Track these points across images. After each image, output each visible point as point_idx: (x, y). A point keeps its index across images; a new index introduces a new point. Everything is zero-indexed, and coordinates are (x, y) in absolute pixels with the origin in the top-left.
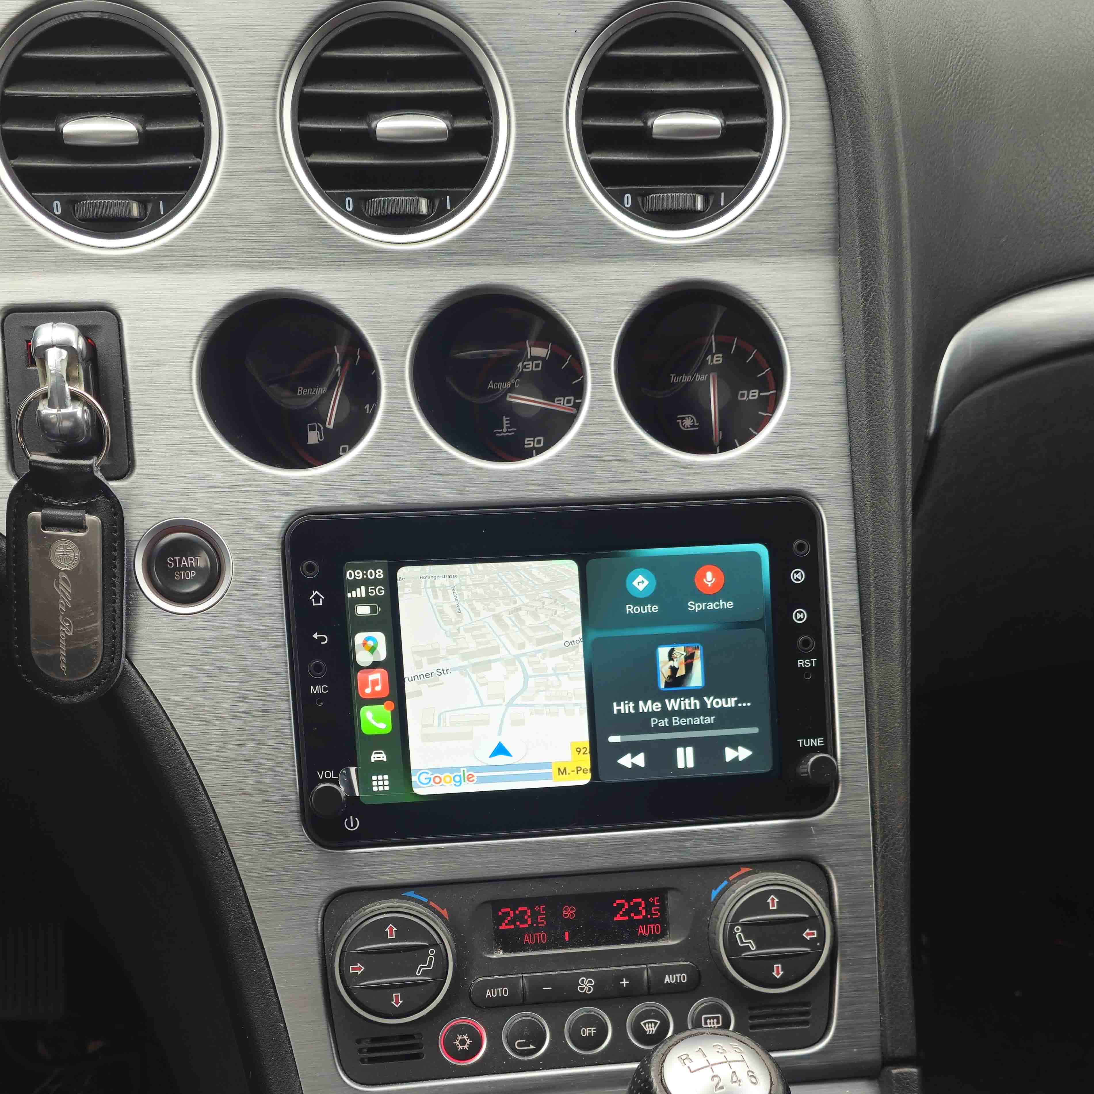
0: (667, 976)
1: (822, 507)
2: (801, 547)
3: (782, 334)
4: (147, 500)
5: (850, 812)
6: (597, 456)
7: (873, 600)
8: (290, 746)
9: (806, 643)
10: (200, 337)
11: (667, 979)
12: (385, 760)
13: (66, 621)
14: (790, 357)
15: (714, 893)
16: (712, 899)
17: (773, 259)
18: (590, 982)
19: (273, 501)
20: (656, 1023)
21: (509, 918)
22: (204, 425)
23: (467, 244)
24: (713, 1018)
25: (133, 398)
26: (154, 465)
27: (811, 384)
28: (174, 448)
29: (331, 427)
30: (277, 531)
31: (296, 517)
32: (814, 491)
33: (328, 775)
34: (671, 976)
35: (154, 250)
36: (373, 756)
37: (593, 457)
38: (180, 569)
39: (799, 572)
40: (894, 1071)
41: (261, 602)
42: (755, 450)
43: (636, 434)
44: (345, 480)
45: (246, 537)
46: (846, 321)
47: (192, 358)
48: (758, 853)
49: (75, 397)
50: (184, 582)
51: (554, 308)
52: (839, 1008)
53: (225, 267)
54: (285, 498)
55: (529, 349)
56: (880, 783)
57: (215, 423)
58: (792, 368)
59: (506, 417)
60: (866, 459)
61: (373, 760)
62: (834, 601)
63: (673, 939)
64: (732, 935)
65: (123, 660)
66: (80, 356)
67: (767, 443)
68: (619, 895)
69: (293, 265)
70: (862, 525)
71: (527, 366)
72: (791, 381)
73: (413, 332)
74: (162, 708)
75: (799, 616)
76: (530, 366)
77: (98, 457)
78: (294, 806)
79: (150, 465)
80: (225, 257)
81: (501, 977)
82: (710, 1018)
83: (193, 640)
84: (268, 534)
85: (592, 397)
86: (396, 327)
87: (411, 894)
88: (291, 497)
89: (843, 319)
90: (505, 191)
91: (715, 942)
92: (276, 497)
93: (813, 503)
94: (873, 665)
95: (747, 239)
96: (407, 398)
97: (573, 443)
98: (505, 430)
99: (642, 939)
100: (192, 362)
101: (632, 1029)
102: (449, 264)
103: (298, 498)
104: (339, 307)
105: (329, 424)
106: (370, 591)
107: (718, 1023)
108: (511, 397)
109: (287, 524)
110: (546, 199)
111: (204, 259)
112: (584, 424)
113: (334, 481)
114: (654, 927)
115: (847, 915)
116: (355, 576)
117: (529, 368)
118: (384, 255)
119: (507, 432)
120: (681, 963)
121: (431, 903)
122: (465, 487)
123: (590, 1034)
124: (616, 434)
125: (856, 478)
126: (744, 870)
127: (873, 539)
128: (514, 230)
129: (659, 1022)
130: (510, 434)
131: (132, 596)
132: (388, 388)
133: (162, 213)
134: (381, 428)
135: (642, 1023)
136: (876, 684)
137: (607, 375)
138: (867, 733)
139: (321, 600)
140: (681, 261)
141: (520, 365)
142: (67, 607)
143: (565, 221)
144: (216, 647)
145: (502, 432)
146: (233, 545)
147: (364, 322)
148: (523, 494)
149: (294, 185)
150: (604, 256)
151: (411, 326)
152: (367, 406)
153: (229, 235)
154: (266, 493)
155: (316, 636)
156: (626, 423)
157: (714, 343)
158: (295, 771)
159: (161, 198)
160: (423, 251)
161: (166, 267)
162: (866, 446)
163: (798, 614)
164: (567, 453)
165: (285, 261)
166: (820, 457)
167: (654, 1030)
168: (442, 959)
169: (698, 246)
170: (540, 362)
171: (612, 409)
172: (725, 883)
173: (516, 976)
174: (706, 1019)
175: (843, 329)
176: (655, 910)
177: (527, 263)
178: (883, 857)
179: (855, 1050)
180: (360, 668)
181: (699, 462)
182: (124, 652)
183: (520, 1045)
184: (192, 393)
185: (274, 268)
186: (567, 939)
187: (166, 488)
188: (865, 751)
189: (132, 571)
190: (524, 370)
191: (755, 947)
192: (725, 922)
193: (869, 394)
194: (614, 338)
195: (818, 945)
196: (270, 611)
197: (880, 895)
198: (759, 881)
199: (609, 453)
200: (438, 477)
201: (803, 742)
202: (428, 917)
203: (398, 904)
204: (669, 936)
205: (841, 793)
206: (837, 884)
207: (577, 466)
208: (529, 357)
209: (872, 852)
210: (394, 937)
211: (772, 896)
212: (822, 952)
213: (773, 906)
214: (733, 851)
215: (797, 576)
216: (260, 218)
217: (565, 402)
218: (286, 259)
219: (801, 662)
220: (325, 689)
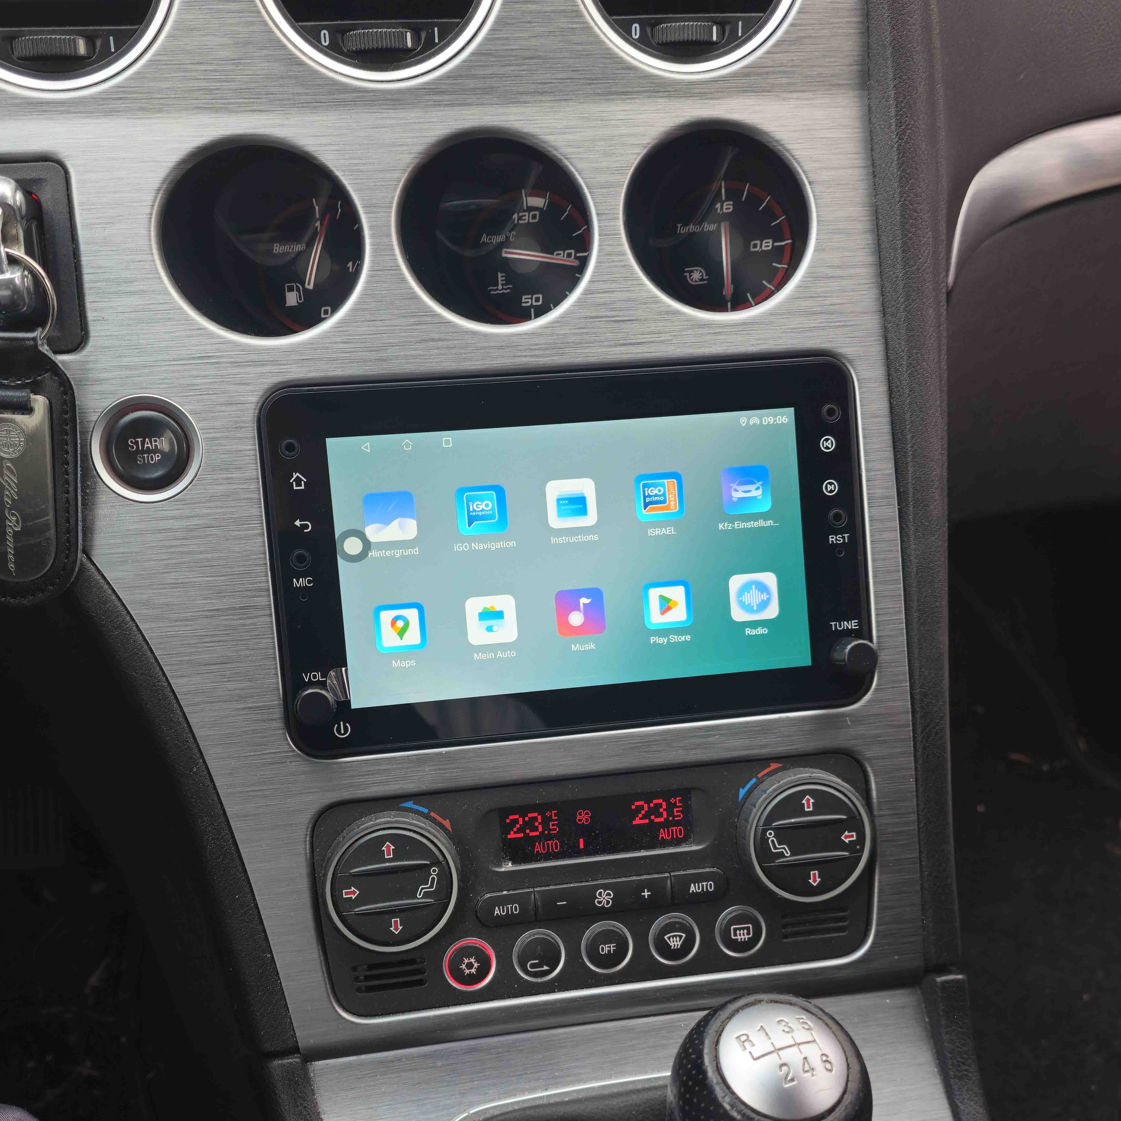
0: (692, 885)
1: (853, 368)
2: (831, 412)
3: (807, 178)
4: (105, 375)
5: (887, 700)
6: (606, 316)
7: (911, 469)
8: (271, 646)
9: (837, 517)
10: (159, 190)
11: (692, 888)
13: (13, 515)
14: (816, 204)
15: (742, 792)
16: (740, 798)
17: (796, 95)
18: (609, 894)
19: (246, 373)
20: (681, 937)
21: (518, 826)
22: (166, 289)
23: (457, 81)
24: (743, 929)
25: (85, 260)
26: (111, 335)
27: (839, 233)
28: (133, 315)
30: (252, 406)
31: (273, 390)
32: (843, 351)
33: (315, 676)
34: (697, 884)
35: (104, 92)
37: (602, 317)
38: (143, 452)
39: (829, 439)
40: (939, 979)
41: (236, 486)
42: (781, 305)
43: (648, 291)
44: (327, 348)
45: (217, 414)
46: (877, 163)
47: (151, 214)
48: (788, 748)
49: (13, 261)
50: (147, 467)
51: (555, 152)
52: (879, 913)
53: (186, 110)
54: (260, 370)
55: (524, 199)
56: (921, 668)
57: (179, 287)
58: (818, 216)
59: (501, 273)
60: (902, 315)
62: (867, 471)
63: (698, 844)
64: (764, 840)
65: (79, 556)
66: (17, 213)
67: (793, 298)
68: (638, 797)
69: (262, 107)
70: (897, 387)
72: (818, 230)
73: (399, 181)
74: (126, 609)
75: (830, 487)
76: (527, 218)
77: (44, 328)
78: (278, 713)
79: (106, 336)
80: (185, 98)
81: (511, 892)
82: (740, 929)
83: (160, 531)
84: (241, 410)
85: (600, 251)
86: (380, 175)
87: (409, 804)
88: (267, 369)
89: (873, 160)
90: (498, 21)
91: (745, 847)
92: (248, 369)
93: (843, 363)
94: (911, 539)
95: (768, 73)
96: (394, 255)
97: (580, 303)
98: (500, 287)
99: (664, 844)
100: (151, 218)
101: (654, 942)
102: (438, 104)
103: (274, 369)
104: (316, 154)
105: (309, 284)
107: (748, 934)
108: (506, 252)
109: (263, 399)
110: (545, 29)
111: (162, 101)
112: (591, 282)
113: (316, 349)
114: (676, 830)
115: (887, 812)
117: (525, 220)
118: (365, 94)
119: (503, 289)
120: (707, 870)
121: (433, 815)
122: (461, 354)
123: (609, 951)
124: (627, 291)
125: (889, 336)
126: (774, 766)
127: (911, 403)
128: (510, 65)
129: (684, 935)
130: (506, 291)
131: (89, 483)
132: (372, 244)
133: (113, 50)
134: (365, 289)
135: (666, 937)
136: (915, 561)
137: (614, 226)
138: (906, 613)
139: (303, 482)
140: (696, 98)
141: (515, 216)
142: (13, 500)
143: (566, 54)
144: (186, 539)
145: (497, 289)
146: (202, 424)
147: (344, 171)
148: (525, 360)
149: (262, 17)
150: (610, 94)
151: (397, 175)
152: (350, 264)
153: (188, 74)
154: (237, 364)
155: (298, 523)
156: (638, 279)
157: (723, 190)
158: (279, 673)
159: (110, 33)
160: (409, 90)
161: (119, 111)
162: (902, 300)
163: (829, 486)
164: (573, 313)
165: (252, 102)
166: (851, 312)
167: (680, 944)
168: (445, 876)
170: (537, 213)
171: (623, 264)
172: (754, 781)
173: (527, 890)
174: (735, 930)
175: (874, 172)
176: (678, 812)
177: (525, 102)
178: (924, 748)
179: (896, 957)
180: (347, 557)
181: (718, 321)
182: (80, 547)
183: (533, 966)
184: (152, 254)
185: (241, 111)
186: (582, 846)
187: (125, 361)
188: (903, 633)
189: (87, 457)
190: (521, 222)
191: (789, 853)
192: (757, 826)
193: (904, 243)
194: (623, 185)
195: (858, 847)
196: (246, 496)
197: (921, 790)
198: (793, 779)
199: (619, 313)
200: (431, 344)
201: (836, 625)
202: (429, 832)
203: (395, 819)
204: (694, 840)
205: (878, 679)
206: (875, 779)
207: (584, 328)
208: (525, 208)
209: (912, 743)
210: (392, 856)
211: (808, 796)
212: (861, 856)
213: (809, 807)
214: (762, 747)
215: (827, 444)
216: (223, 54)
217: (565, 256)
218: (255, 100)
219: (833, 538)
220: (309, 582)
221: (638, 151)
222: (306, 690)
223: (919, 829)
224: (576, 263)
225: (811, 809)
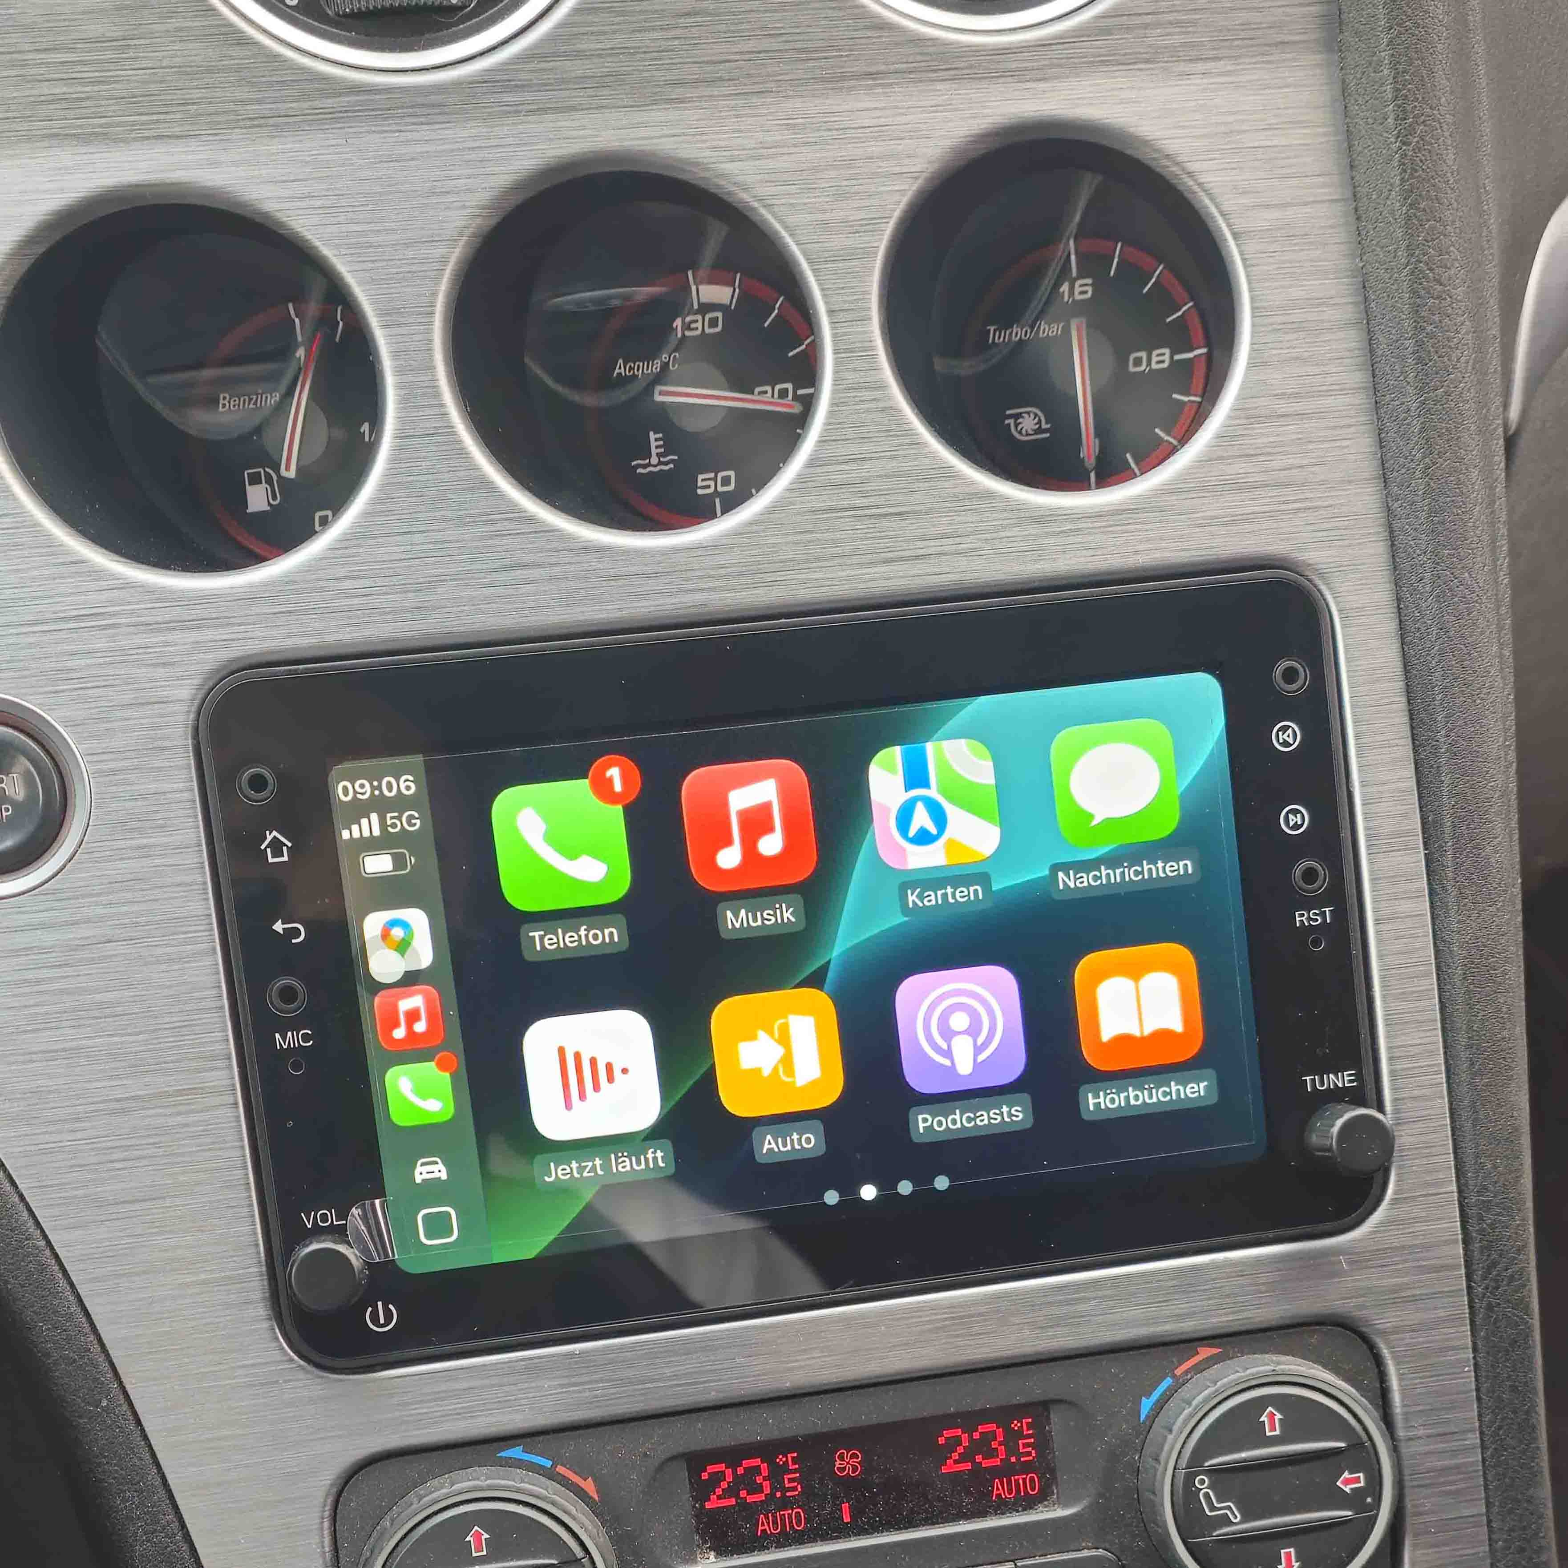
1: (1330, 589)
2: (1290, 675)
3: (1229, 225)
5: (1417, 1220)
6: (855, 508)
7: (1446, 779)
8: (239, 1163)
9: (1310, 875)
12: (444, 1176)
14: (1247, 274)
15: (1147, 1405)
16: (1143, 1417)
17: (1200, 67)
19: (167, 644)
21: (724, 1485)
22: (7, 488)
23: (547, 64)
27: (1296, 330)
29: (292, 474)
30: (183, 707)
31: (221, 675)
33: (324, 1218)
36: (419, 1169)
37: (845, 509)
39: (1288, 727)
41: (157, 862)
42: (1187, 474)
43: (935, 457)
44: (322, 589)
46: (1363, 191)
48: (1231, 1317)
51: (745, 196)
53: (29, 140)
54: (193, 636)
55: (694, 288)
58: (1253, 299)
59: (655, 433)
60: (1419, 484)
61: (418, 1179)
63: (1066, 1506)
64: (1191, 1493)
67: (1208, 460)
68: (950, 1420)
69: (177, 130)
70: (1415, 622)
71: (693, 326)
72: (1253, 325)
75: (1293, 819)
76: (699, 325)
80: (25, 119)
84: (162, 716)
85: (836, 381)
86: (409, 253)
87: (516, 1452)
88: (208, 634)
89: (1354, 187)
91: (1155, 1509)
92: (171, 637)
93: (1310, 580)
94: (1452, 913)
95: (1146, 26)
96: (442, 405)
97: (801, 482)
98: (654, 460)
99: (1001, 1507)
102: (517, 112)
103: (222, 634)
104: (282, 217)
105: (288, 468)
106: (389, 822)
108: (662, 392)
109: (204, 691)
112: (821, 442)
113: (297, 592)
114: (1024, 1480)
115: (1421, 1432)
116: (355, 792)
117: (697, 329)
118: (373, 97)
119: (659, 463)
120: (1086, 1553)
121: (560, 1469)
122: (578, 590)
124: (891, 458)
125: (1396, 524)
126: (1205, 1352)
127: (1442, 652)
130: (666, 468)
132: (399, 386)
134: (391, 474)
136: (1460, 953)
137: (865, 332)
138: (1445, 1053)
139: (285, 848)
140: (1010, 79)
141: (678, 323)
144: (65, 966)
145: (649, 464)
146: (88, 746)
147: (337, 247)
148: (702, 598)
150: (843, 77)
151: (439, 251)
153: (30, 72)
154: (150, 627)
155: (279, 927)
156: (912, 434)
157: (1073, 257)
158: (253, 1216)
160: (457, 85)
162: (1419, 454)
163: (1291, 816)
164: (791, 504)
165: (158, 121)
166: (1323, 482)
169: (1044, 45)
170: (719, 315)
171: (881, 405)
172: (1168, 1382)
175: (1356, 209)
176: (1025, 1446)
177: (681, 101)
178: (1490, 1307)
180: (376, 987)
181: (1070, 508)
185: (135, 139)
186: (847, 1518)
188: (1441, 1089)
190: (687, 333)
191: (1239, 1516)
192: (1175, 1468)
193: (1420, 344)
194: (876, 253)
195: (1369, 1500)
196: (178, 879)
197: (1485, 1386)
198: (1242, 1377)
199: (881, 501)
200: (519, 573)
201: (1313, 1080)
202: (553, 1503)
203: (488, 1482)
204: (1058, 1497)
205: (1399, 1180)
206: (1398, 1370)
207: (812, 532)
208: (696, 307)
209: (1466, 1298)
210: (485, 1553)
211: (1270, 1409)
212: (1376, 1517)
213: (1273, 1429)
214: (1180, 1317)
215: (1285, 736)
216: (95, 29)
217: (776, 395)
218: (162, 117)
219: (1303, 915)
220: (306, 1038)
221: (906, 187)
222: (307, 1246)
223: (1484, 1460)
224: (797, 409)
225: (1277, 1432)
